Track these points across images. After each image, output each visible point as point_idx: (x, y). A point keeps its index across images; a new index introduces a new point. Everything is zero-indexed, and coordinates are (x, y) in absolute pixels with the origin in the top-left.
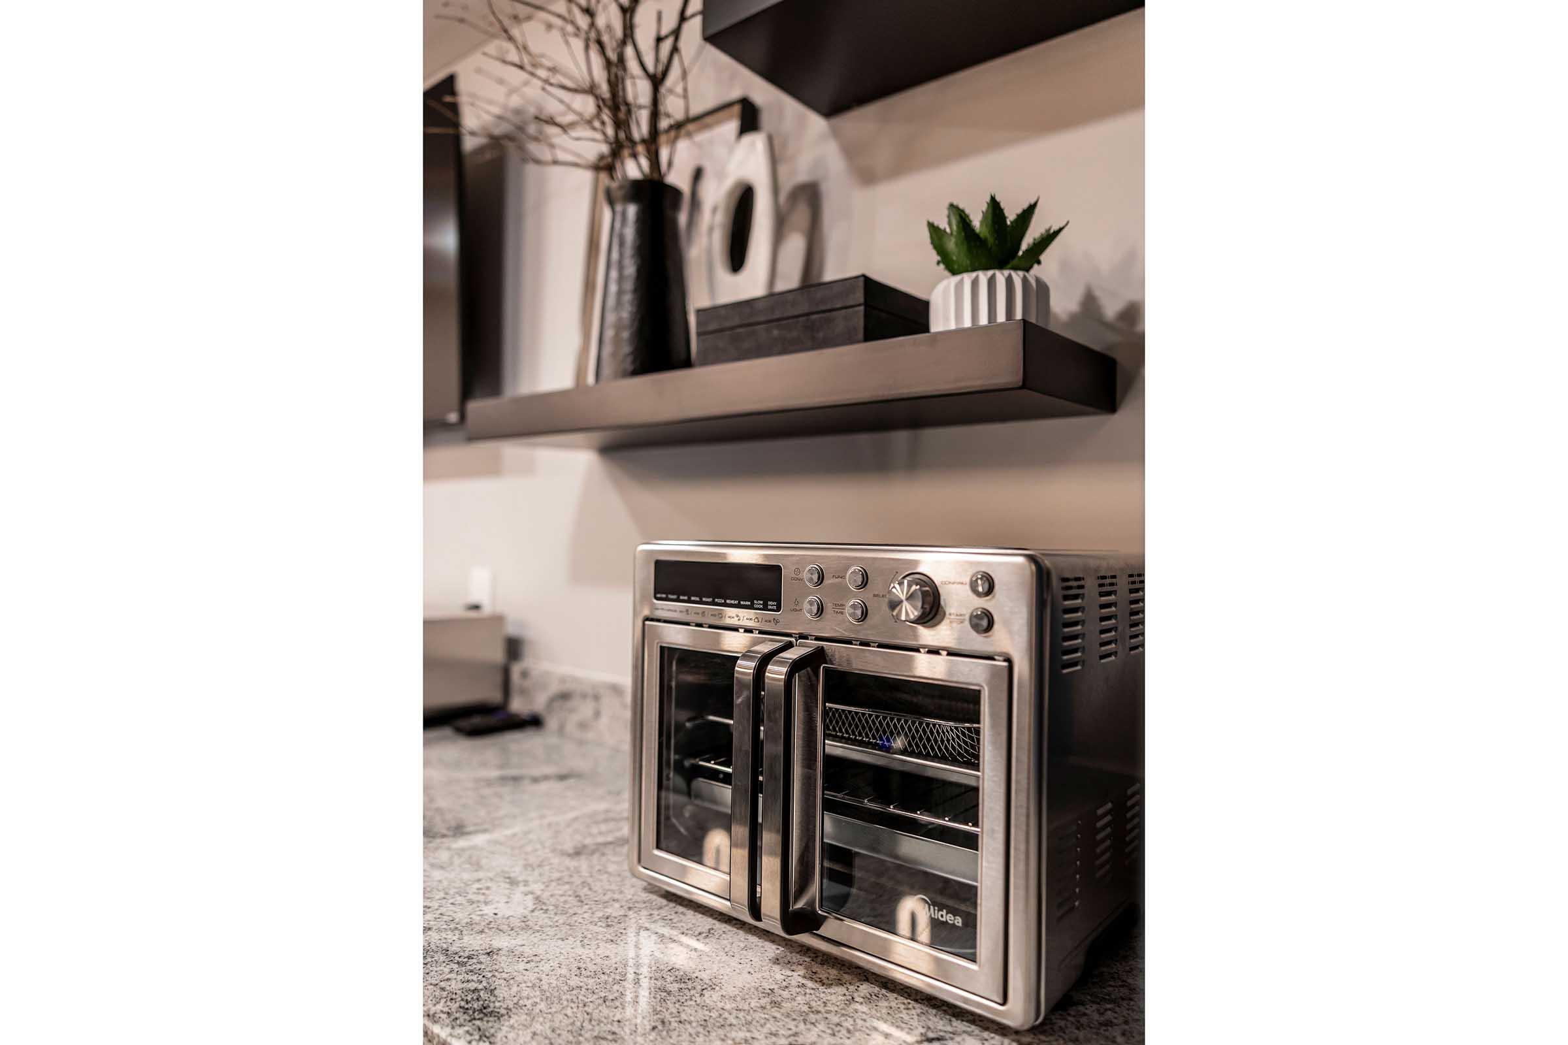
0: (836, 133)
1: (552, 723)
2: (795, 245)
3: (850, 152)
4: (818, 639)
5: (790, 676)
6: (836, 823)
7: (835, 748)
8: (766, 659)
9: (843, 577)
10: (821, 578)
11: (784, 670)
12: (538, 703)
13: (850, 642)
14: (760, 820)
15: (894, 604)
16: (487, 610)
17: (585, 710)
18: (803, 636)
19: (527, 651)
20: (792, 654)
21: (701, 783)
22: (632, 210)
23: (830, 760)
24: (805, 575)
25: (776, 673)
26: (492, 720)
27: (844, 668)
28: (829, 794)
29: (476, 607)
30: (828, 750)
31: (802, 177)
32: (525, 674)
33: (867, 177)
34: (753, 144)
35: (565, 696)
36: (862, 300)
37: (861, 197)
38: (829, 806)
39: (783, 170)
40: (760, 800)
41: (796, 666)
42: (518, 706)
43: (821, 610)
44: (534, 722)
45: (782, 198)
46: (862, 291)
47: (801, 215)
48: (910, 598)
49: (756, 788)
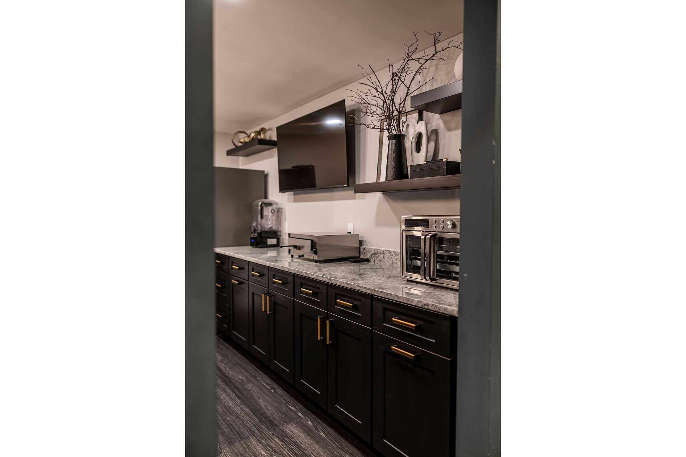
0: (442, 118)
1: (372, 261)
2: (432, 144)
3: (445, 123)
4: (435, 232)
5: (430, 238)
6: (439, 265)
7: (438, 252)
8: (426, 236)
9: (440, 221)
10: (436, 222)
11: (430, 237)
12: (368, 256)
13: (441, 232)
14: (426, 266)
15: (448, 225)
16: (352, 233)
17: (381, 257)
18: (433, 232)
19: (364, 244)
20: (431, 234)
21: (414, 261)
22: (394, 141)
23: (437, 255)
24: (433, 221)
25: (428, 237)
26: (356, 260)
27: (440, 237)
28: (438, 260)
29: (350, 233)
30: (438, 253)
31: (434, 128)
32: (364, 249)
33: (449, 129)
34: (422, 124)
35: (375, 254)
36: (445, 166)
37: (447, 134)
38: (438, 262)
39: (429, 126)
40: (426, 263)
41: (431, 236)
42: (362, 257)
43: (436, 227)
44: (368, 260)
45: (429, 133)
46: (445, 164)
47: (433, 137)
48: (450, 224)
49: (425, 260)
